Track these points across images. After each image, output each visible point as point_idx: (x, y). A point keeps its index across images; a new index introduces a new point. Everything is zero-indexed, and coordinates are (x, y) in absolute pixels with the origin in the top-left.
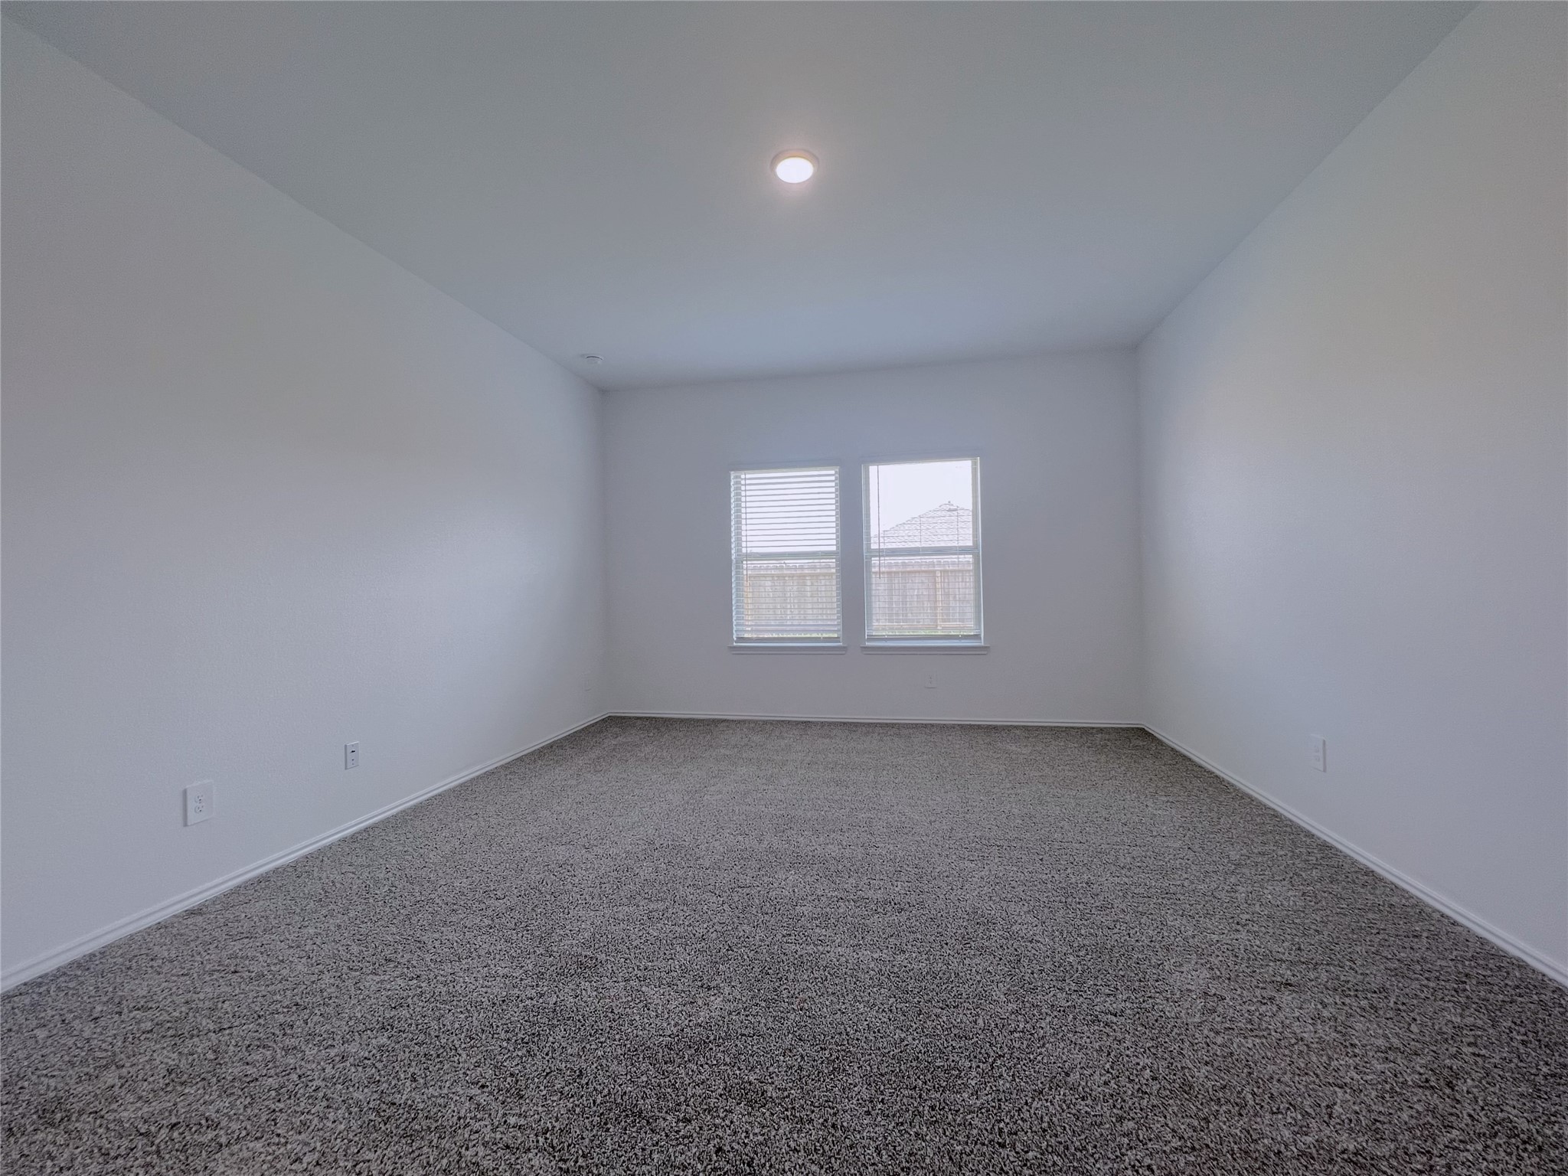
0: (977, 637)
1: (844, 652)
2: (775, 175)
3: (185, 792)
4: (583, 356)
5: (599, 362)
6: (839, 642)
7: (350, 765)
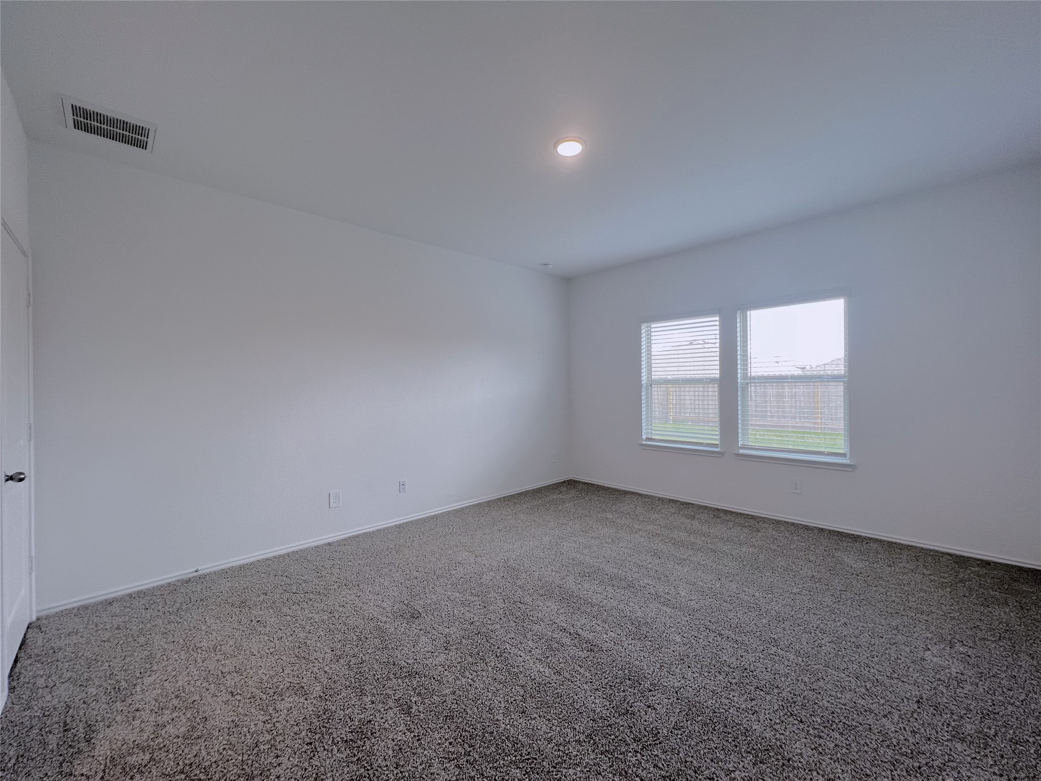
0: (844, 455)
1: (721, 456)
2: (557, 152)
3: (330, 494)
4: (541, 264)
5: (551, 267)
6: (718, 448)
7: (402, 490)
